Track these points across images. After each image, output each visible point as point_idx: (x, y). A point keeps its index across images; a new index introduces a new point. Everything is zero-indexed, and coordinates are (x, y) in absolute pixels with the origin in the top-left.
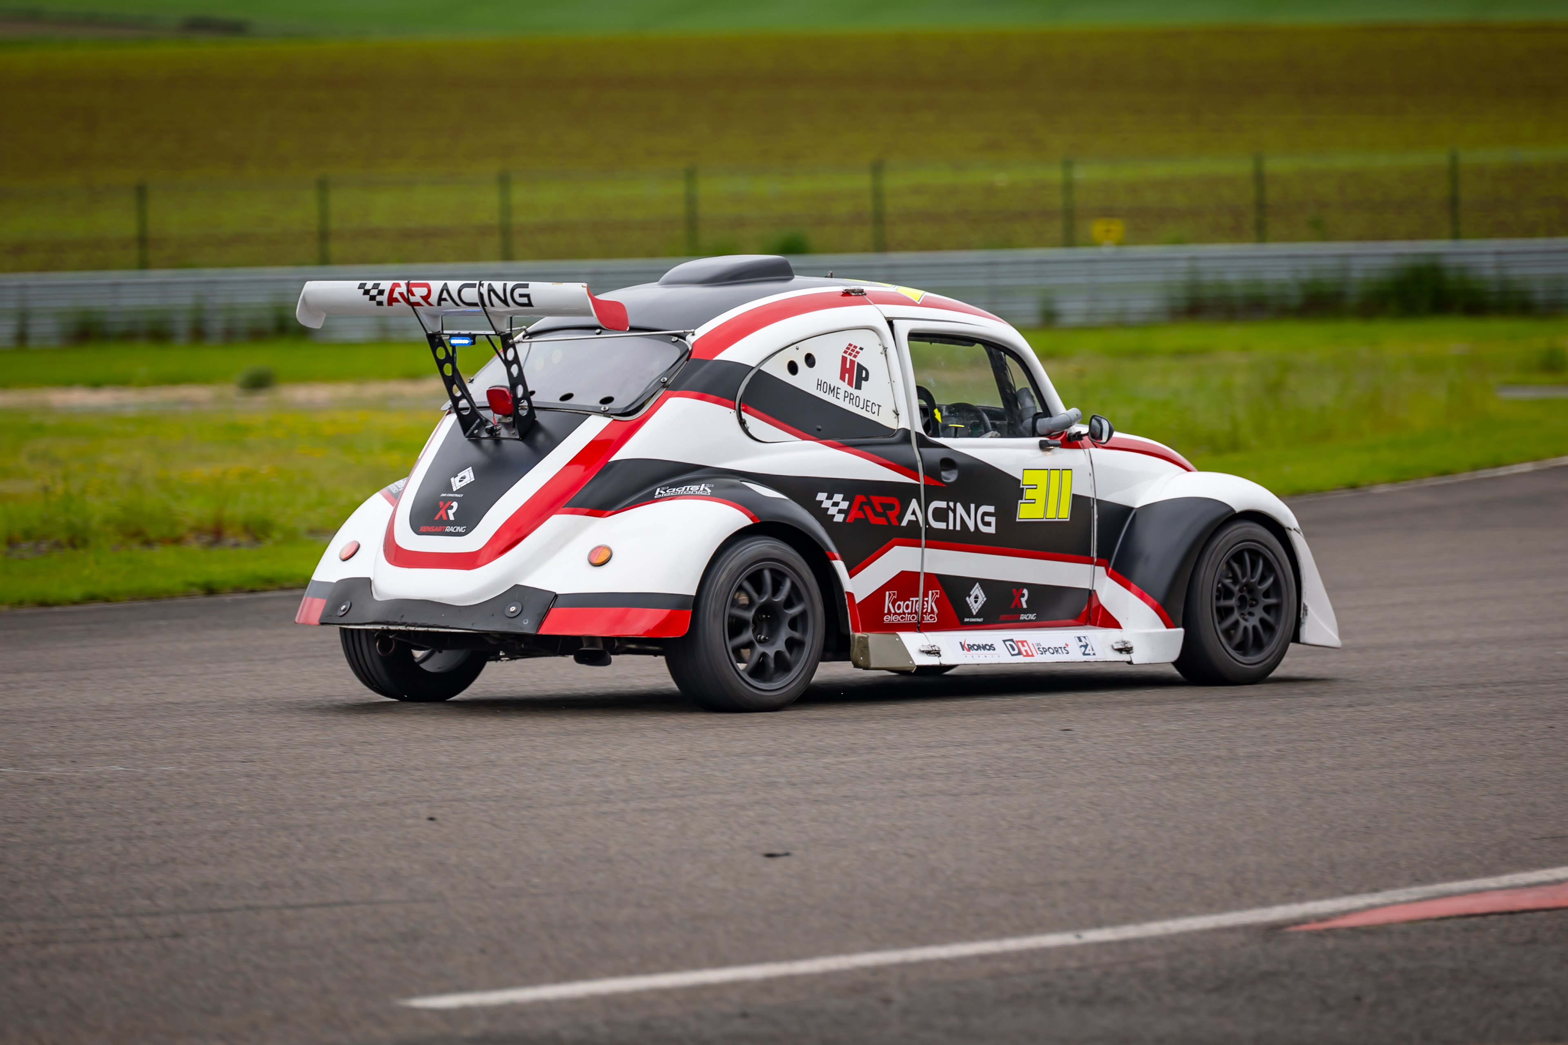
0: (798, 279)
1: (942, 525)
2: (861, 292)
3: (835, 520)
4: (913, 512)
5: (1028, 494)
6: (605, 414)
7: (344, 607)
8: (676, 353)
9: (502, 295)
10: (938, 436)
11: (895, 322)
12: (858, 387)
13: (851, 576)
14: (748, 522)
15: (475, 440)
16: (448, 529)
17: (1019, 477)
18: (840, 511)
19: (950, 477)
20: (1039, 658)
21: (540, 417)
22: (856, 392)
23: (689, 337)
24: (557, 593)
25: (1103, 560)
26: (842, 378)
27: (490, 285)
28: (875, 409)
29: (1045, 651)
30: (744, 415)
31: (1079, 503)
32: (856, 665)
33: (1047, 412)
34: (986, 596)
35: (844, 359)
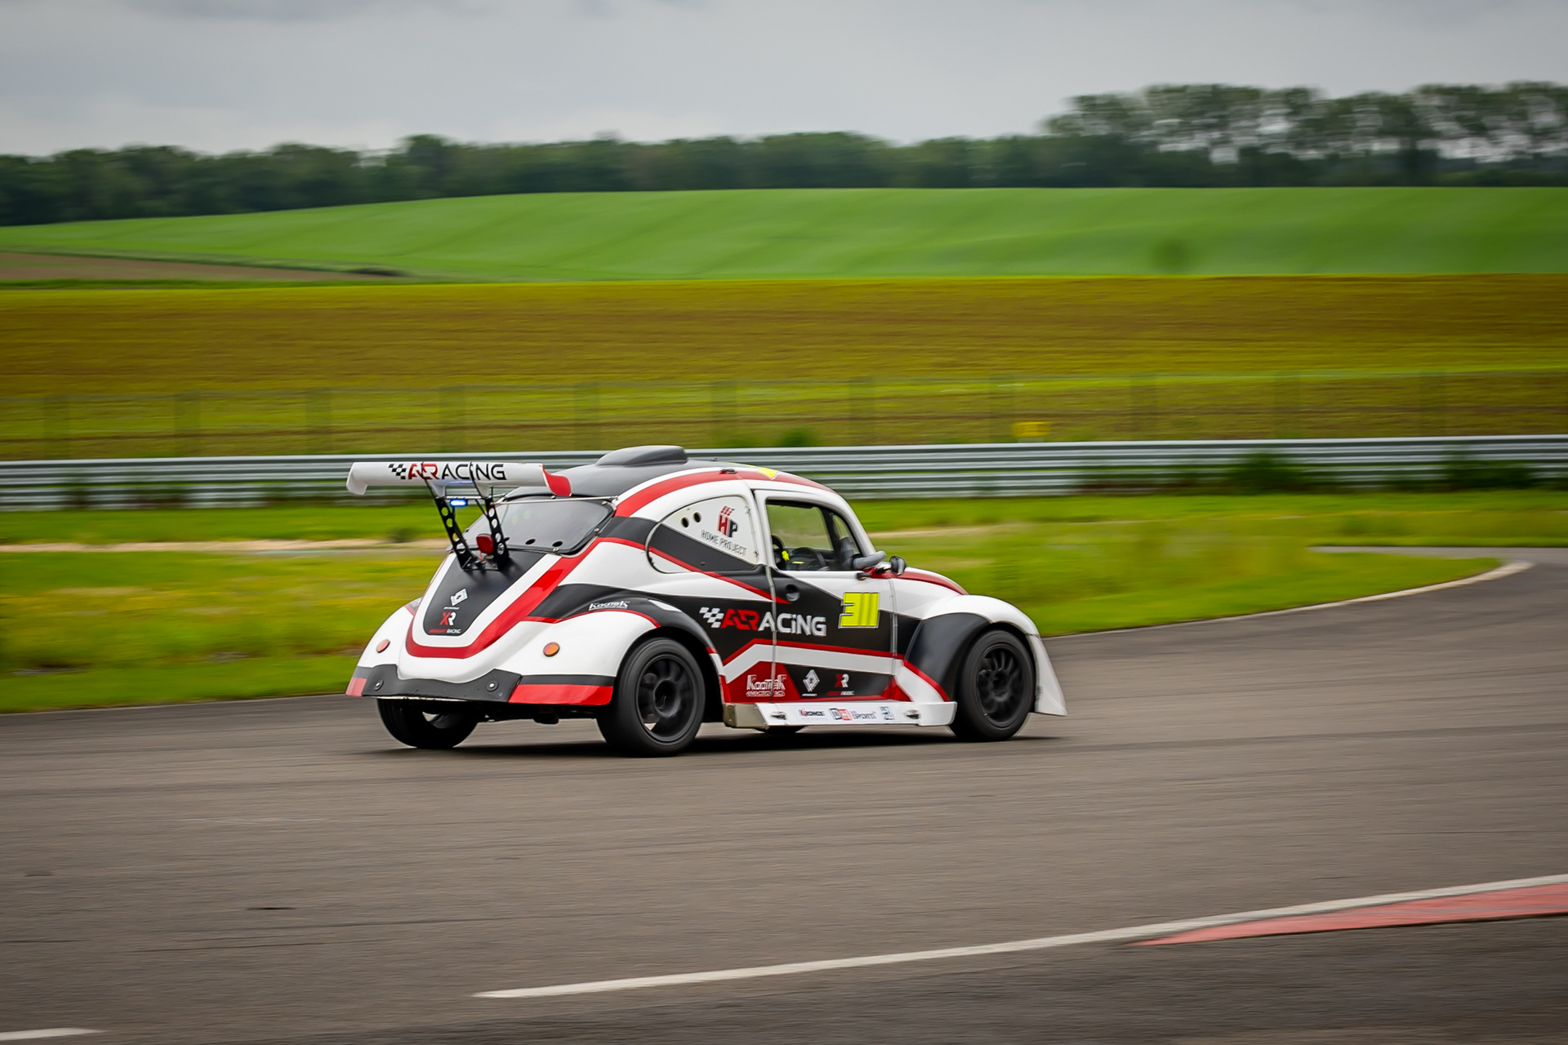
0: (691, 462)
1: (787, 630)
2: (732, 472)
3: (713, 626)
4: (767, 621)
5: (848, 610)
6: (557, 553)
7: (378, 684)
8: (605, 512)
9: (485, 473)
10: (785, 570)
11: (756, 492)
12: (730, 536)
13: (724, 664)
14: (653, 627)
15: (468, 571)
16: (449, 631)
17: (841, 598)
18: (717, 620)
19: (794, 597)
20: (854, 721)
21: (512, 555)
22: (729, 539)
23: (613, 501)
24: (522, 674)
25: (900, 654)
26: (720, 530)
27: (477, 465)
28: (742, 551)
29: (858, 716)
30: (651, 554)
31: (884, 616)
32: (727, 725)
33: (861, 555)
34: (820, 679)
35: (721, 517)
